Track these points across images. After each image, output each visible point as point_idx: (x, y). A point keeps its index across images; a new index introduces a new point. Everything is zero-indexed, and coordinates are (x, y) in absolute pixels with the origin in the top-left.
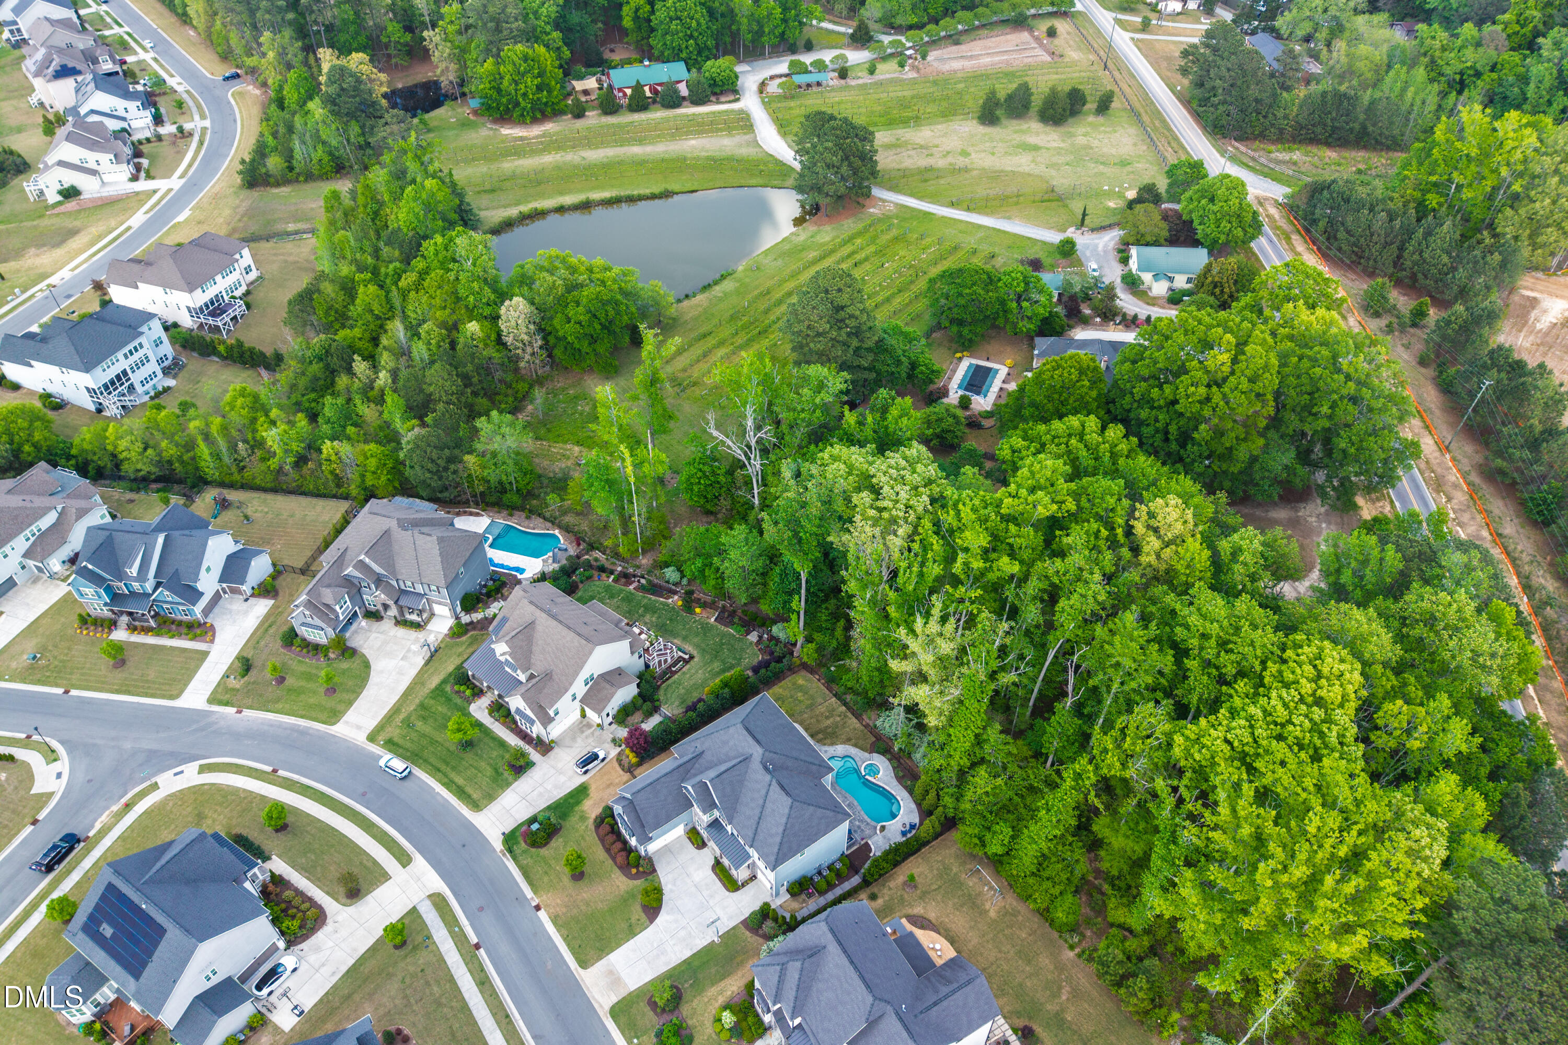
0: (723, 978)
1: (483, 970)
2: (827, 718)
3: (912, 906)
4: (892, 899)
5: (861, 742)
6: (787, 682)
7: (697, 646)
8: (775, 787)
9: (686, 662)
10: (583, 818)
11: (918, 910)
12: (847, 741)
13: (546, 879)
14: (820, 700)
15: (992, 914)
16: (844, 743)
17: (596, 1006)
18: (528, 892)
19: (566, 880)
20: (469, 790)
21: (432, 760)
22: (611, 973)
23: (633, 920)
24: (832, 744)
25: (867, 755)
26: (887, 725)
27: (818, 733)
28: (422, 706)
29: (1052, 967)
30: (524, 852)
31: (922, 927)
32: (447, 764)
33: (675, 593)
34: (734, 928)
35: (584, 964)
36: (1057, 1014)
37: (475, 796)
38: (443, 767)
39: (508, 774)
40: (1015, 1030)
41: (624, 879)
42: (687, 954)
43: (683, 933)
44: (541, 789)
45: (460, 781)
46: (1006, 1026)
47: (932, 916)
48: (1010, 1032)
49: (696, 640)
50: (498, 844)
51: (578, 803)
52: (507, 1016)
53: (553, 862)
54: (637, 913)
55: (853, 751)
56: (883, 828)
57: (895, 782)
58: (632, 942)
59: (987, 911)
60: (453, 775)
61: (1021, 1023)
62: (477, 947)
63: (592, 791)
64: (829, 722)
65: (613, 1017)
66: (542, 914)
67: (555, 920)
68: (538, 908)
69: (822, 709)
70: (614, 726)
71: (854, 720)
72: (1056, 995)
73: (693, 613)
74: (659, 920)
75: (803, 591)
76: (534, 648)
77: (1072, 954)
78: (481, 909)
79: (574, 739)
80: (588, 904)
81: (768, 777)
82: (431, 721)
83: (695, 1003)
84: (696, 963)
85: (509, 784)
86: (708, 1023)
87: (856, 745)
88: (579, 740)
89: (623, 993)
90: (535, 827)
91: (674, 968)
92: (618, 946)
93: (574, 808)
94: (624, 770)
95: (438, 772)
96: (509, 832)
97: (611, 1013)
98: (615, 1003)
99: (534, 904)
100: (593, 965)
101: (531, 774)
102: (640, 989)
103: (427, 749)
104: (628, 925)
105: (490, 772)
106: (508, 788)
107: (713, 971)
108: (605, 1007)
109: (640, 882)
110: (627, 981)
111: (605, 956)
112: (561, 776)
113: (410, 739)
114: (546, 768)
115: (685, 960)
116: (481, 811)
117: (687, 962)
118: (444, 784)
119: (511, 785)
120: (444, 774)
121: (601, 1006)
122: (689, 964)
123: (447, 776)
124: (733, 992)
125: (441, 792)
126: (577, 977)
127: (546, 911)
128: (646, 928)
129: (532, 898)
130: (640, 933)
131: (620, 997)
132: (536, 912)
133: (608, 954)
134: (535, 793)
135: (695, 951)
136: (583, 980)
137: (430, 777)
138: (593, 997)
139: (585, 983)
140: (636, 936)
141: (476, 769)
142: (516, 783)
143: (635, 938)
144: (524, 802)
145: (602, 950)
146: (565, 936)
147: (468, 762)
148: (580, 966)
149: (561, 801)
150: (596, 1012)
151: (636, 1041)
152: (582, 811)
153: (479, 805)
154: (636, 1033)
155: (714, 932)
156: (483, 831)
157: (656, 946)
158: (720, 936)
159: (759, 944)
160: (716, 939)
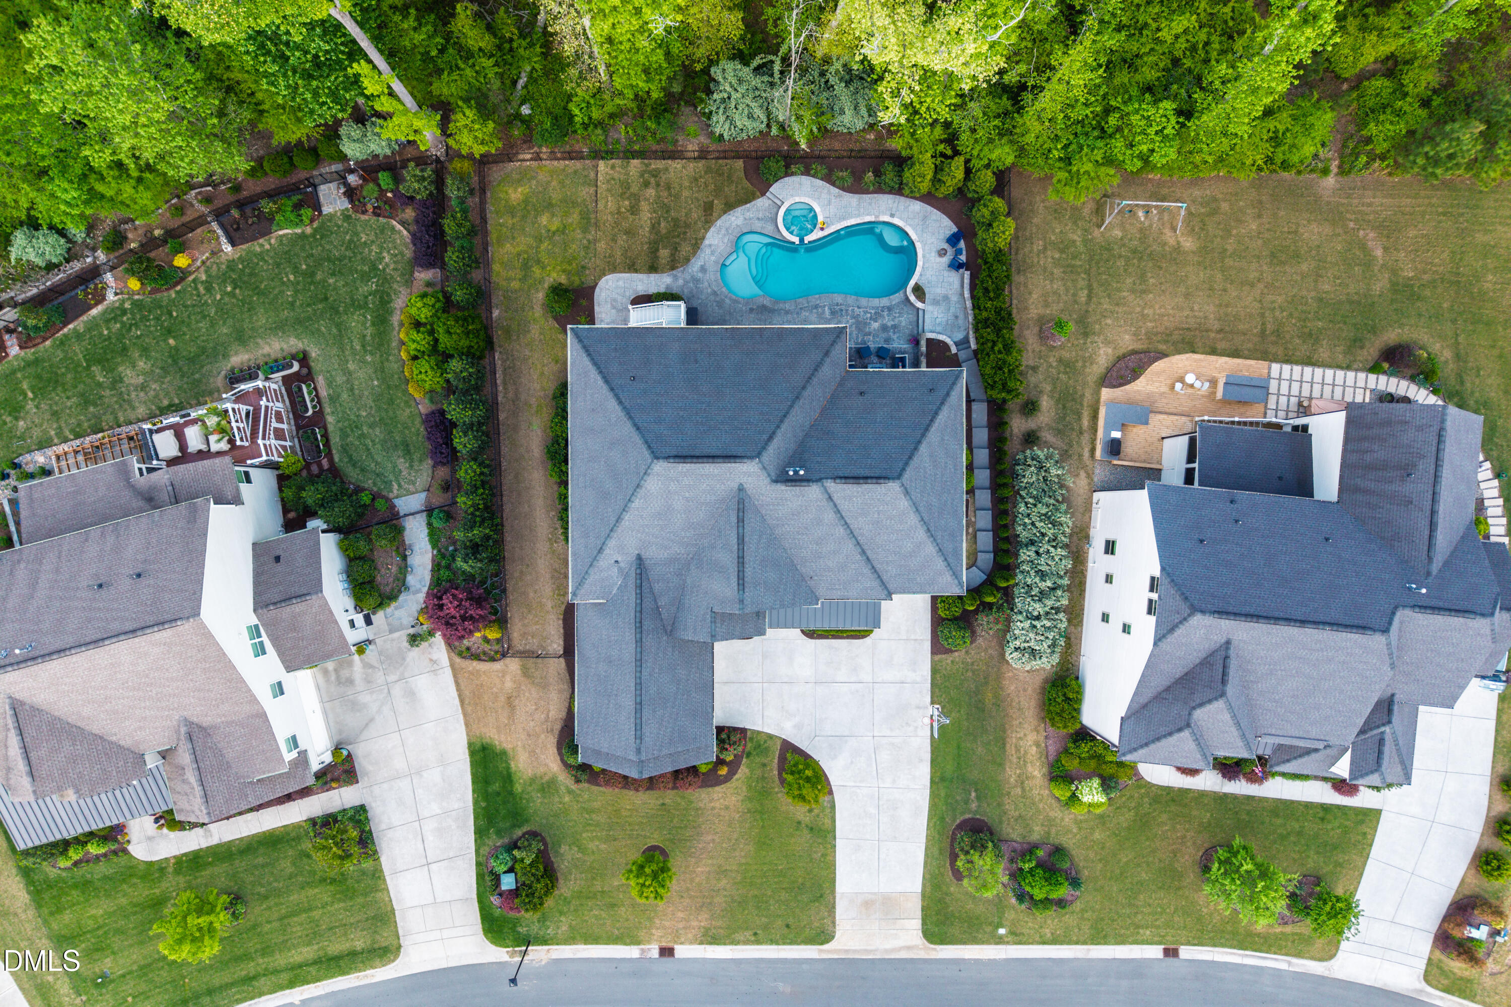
0: (1002, 742)
2: (634, 210)
3: (1091, 360)
4: (1055, 381)
5: (729, 191)
6: (497, 222)
7: (279, 328)
8: (840, 490)
9: (306, 376)
10: (548, 787)
11: (1104, 356)
12: (709, 215)
14: (585, 192)
15: (1188, 244)
16: (708, 222)
17: (903, 955)
18: (631, 952)
20: (336, 947)
22: (868, 904)
23: (805, 818)
24: (696, 246)
25: (761, 203)
26: (741, 121)
27: (654, 252)
28: (62, 940)
29: (1327, 230)
30: (542, 919)
31: (1135, 374)
32: (248, 957)
33: (94, 272)
34: (934, 671)
35: (823, 936)
36: (1394, 284)
37: (359, 945)
38: (250, 968)
40: (1374, 369)
41: (717, 789)
42: (924, 771)
43: (884, 756)
44: (429, 826)
45: (307, 953)
46: (1362, 376)
47: (1127, 342)
48: (1372, 377)
49: (262, 319)
50: (499, 954)
51: (508, 778)
53: (598, 886)
54: (796, 807)
55: (736, 218)
56: (919, 291)
57: (852, 200)
58: (840, 842)
59: (1178, 249)
60: (281, 960)
61: (1371, 351)
63: (500, 739)
64: (646, 215)
65: (942, 942)
66: (683, 951)
67: (708, 938)
68: (667, 952)
69: (608, 205)
70: (379, 618)
71: (676, 165)
72: (1368, 263)
73: (184, 273)
74: (834, 779)
75: (365, 43)
76: (95, 729)
77: (1330, 181)
79: (354, 706)
80: (722, 873)
81: (813, 491)
82: (116, 942)
83: (1009, 807)
84: (950, 767)
85: (377, 875)
86: (1057, 810)
87: (729, 207)
88: (365, 698)
89: (915, 906)
90: (508, 883)
91: (933, 807)
92: (831, 868)
93: (511, 793)
94: (493, 659)
95: (255, 983)
96: (483, 923)
97: (932, 942)
98: (920, 926)
99: (655, 953)
100: (834, 923)
101: (383, 826)
102: (928, 876)
103: (184, 977)
104: (806, 831)
105: (322, 893)
106: (385, 880)
107: (980, 750)
108: (913, 943)
109: (743, 771)
110: (899, 889)
111: (834, 898)
112: (425, 774)
113: (134, 997)
114: (385, 786)
115: (932, 782)
116: (399, 947)
117: (938, 780)
118: (291, 984)
119: (382, 871)
120: (267, 973)
121: (909, 948)
122: (943, 779)
123: (276, 972)
124: (1037, 745)
125: (306, 996)
126: (836, 956)
127: (682, 943)
128: (833, 807)
129: (643, 951)
130: (834, 821)
131: (919, 914)
132: (670, 959)
133: (833, 891)
134: (430, 838)
135: (928, 757)
136: (847, 951)
137: (256, 1000)
138: (887, 951)
139: (855, 951)
140: (834, 831)
141: (294, 914)
142: (383, 860)
143: (838, 834)
144: (434, 867)
145: (821, 896)
146: (753, 938)
147: (269, 922)
148: (822, 944)
149: (483, 804)
150: (912, 961)
151: (1002, 931)
152: (533, 780)
153: (384, 945)
154: (990, 924)
155: (918, 707)
156: (444, 965)
157: (873, 811)
158: (932, 703)
159: (986, 650)
160: (932, 710)
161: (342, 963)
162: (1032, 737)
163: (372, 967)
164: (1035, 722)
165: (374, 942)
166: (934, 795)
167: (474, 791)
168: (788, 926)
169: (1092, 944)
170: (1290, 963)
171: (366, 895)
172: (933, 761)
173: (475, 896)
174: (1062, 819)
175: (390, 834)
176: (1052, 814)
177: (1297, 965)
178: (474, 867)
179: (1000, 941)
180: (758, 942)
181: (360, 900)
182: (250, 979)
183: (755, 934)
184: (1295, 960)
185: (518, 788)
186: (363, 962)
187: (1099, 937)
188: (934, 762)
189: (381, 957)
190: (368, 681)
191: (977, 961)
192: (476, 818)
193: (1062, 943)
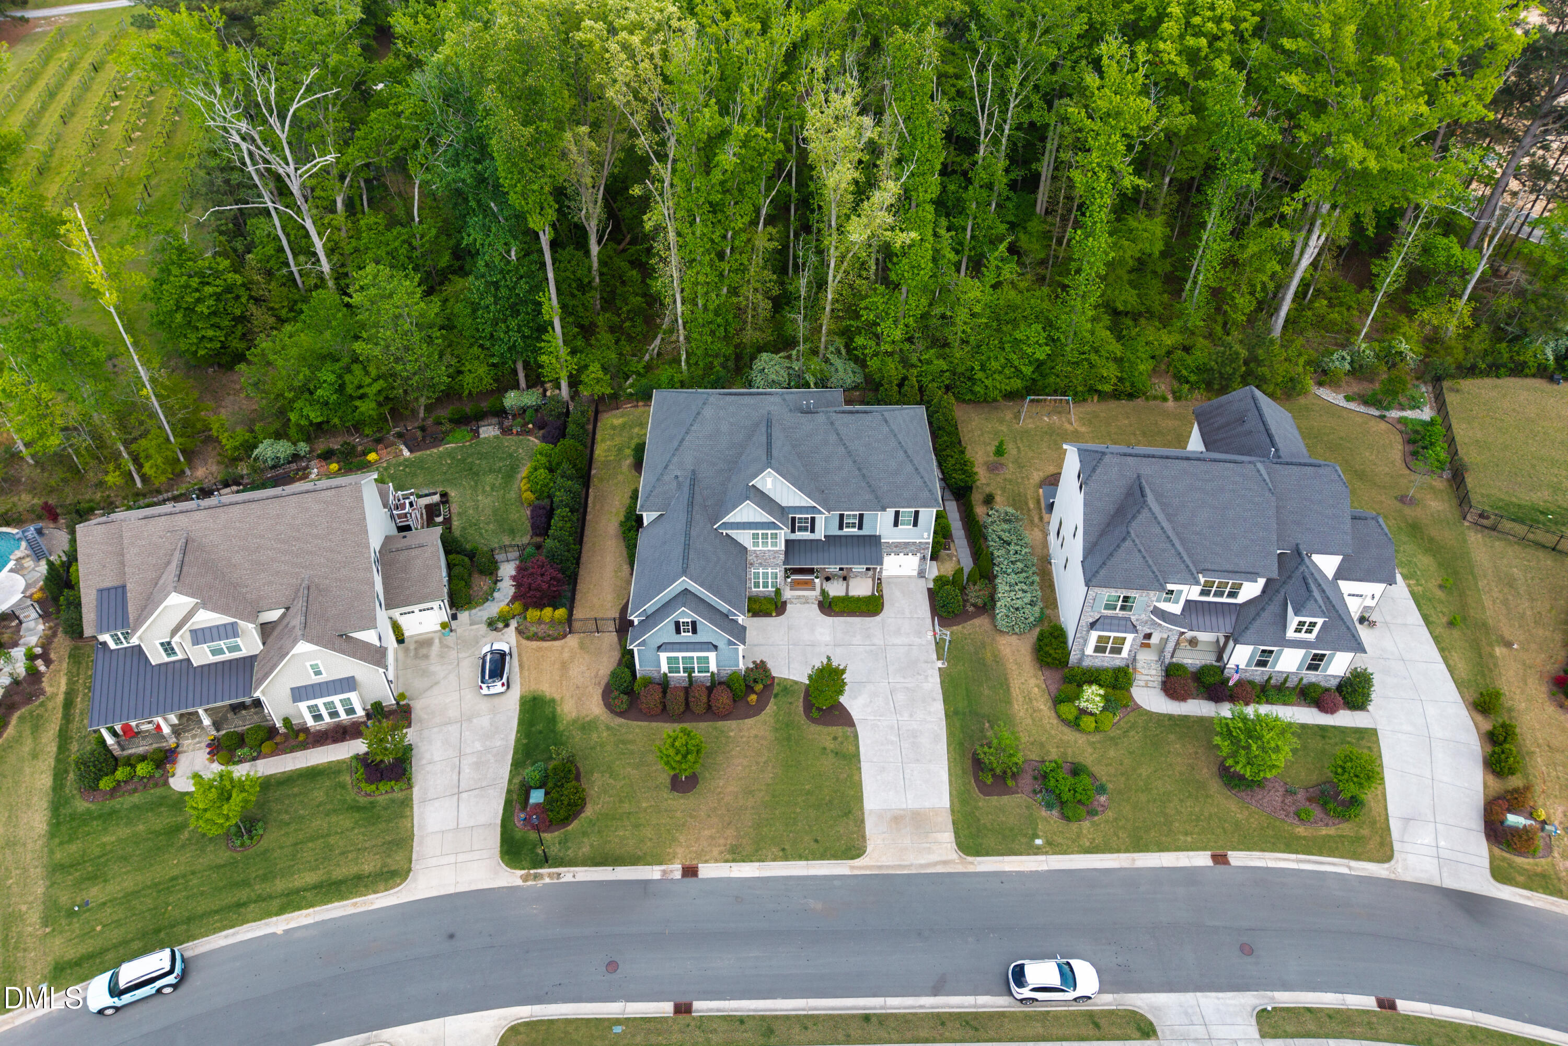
1: (741, 1020)
10: (587, 726)
13: (648, 832)
17: (940, 869)
18: (653, 873)
19: (679, 803)
20: (339, 873)
21: (203, 906)
22: (897, 820)
23: (830, 745)
28: (56, 869)
30: (563, 842)
32: (246, 883)
35: (854, 850)
37: (367, 868)
38: (243, 894)
39: (384, 793)
41: (749, 722)
42: (938, 707)
43: (900, 697)
44: (468, 761)
45: (310, 878)
50: (512, 878)
51: (552, 720)
52: (867, 1018)
53: (625, 807)
54: (823, 735)
58: (865, 766)
60: (280, 885)
62: (683, 1009)
63: (550, 692)
65: (978, 854)
66: (708, 871)
67: (736, 854)
68: (690, 872)
70: (465, 615)
74: (855, 714)
78: (612, 966)
79: (424, 673)
80: (749, 792)
82: (114, 869)
83: (1023, 733)
84: (961, 705)
85: (407, 803)
86: (1070, 735)
88: (435, 668)
89: (947, 820)
90: (537, 797)
91: (950, 736)
92: (857, 787)
93: (553, 731)
94: (556, 639)
95: (242, 910)
96: (502, 846)
97: (968, 854)
98: (953, 839)
99: (678, 875)
100: (864, 837)
101: (424, 762)
102: (954, 792)
103: (168, 904)
104: (831, 756)
105: (345, 821)
106: (412, 808)
107: (986, 692)
108: (950, 858)
109: (771, 708)
110: (927, 805)
111: (863, 814)
112: (475, 721)
113: (104, 926)
114: (435, 730)
115: (947, 715)
116: (409, 870)
117: (950, 715)
118: (281, 911)
119: (411, 800)
120: (260, 899)
121: (945, 863)
122: (956, 713)
123: (270, 897)
124: (1038, 686)
125: (293, 925)
126: (868, 872)
127: (706, 862)
128: (856, 736)
129: (664, 872)
130: (858, 748)
131: (950, 826)
132: (694, 879)
133: (861, 809)
134: (466, 770)
135: (940, 697)
136: (880, 867)
137: (237, 929)
138: (921, 866)
139: (888, 867)
140: (859, 755)
141: (312, 839)
142: (416, 790)
143: (862, 757)
144: (464, 795)
145: (850, 812)
146: (781, 854)
147: (281, 848)
148: (852, 858)
149: (525, 741)
150: (950, 875)
151: (1038, 842)
152: (575, 721)
153: (393, 868)
154: (1025, 835)
155: (926, 662)
156: (451, 890)
157: (895, 739)
158: (938, 659)
159: (980, 626)
160: (939, 664)
161: (343, 888)
162: (1033, 681)
163: (375, 892)
164: (1032, 672)
165: (384, 865)
166: (949, 726)
167: (518, 732)
168: (816, 841)
169: (1134, 852)
170: (1350, 868)
171: (389, 821)
172: (945, 701)
173: (499, 822)
174: (1076, 742)
175: (429, 768)
176: (1065, 738)
177: (1358, 869)
178: (504, 795)
179: (1037, 851)
180: (786, 858)
181: (382, 826)
182: (240, 905)
183: (783, 850)
184: (1353, 863)
185: (560, 727)
186: (366, 886)
187: (1139, 845)
188: (947, 700)
189: (386, 880)
190: (441, 656)
191: (1019, 874)
192: (515, 753)
193: (1103, 851)
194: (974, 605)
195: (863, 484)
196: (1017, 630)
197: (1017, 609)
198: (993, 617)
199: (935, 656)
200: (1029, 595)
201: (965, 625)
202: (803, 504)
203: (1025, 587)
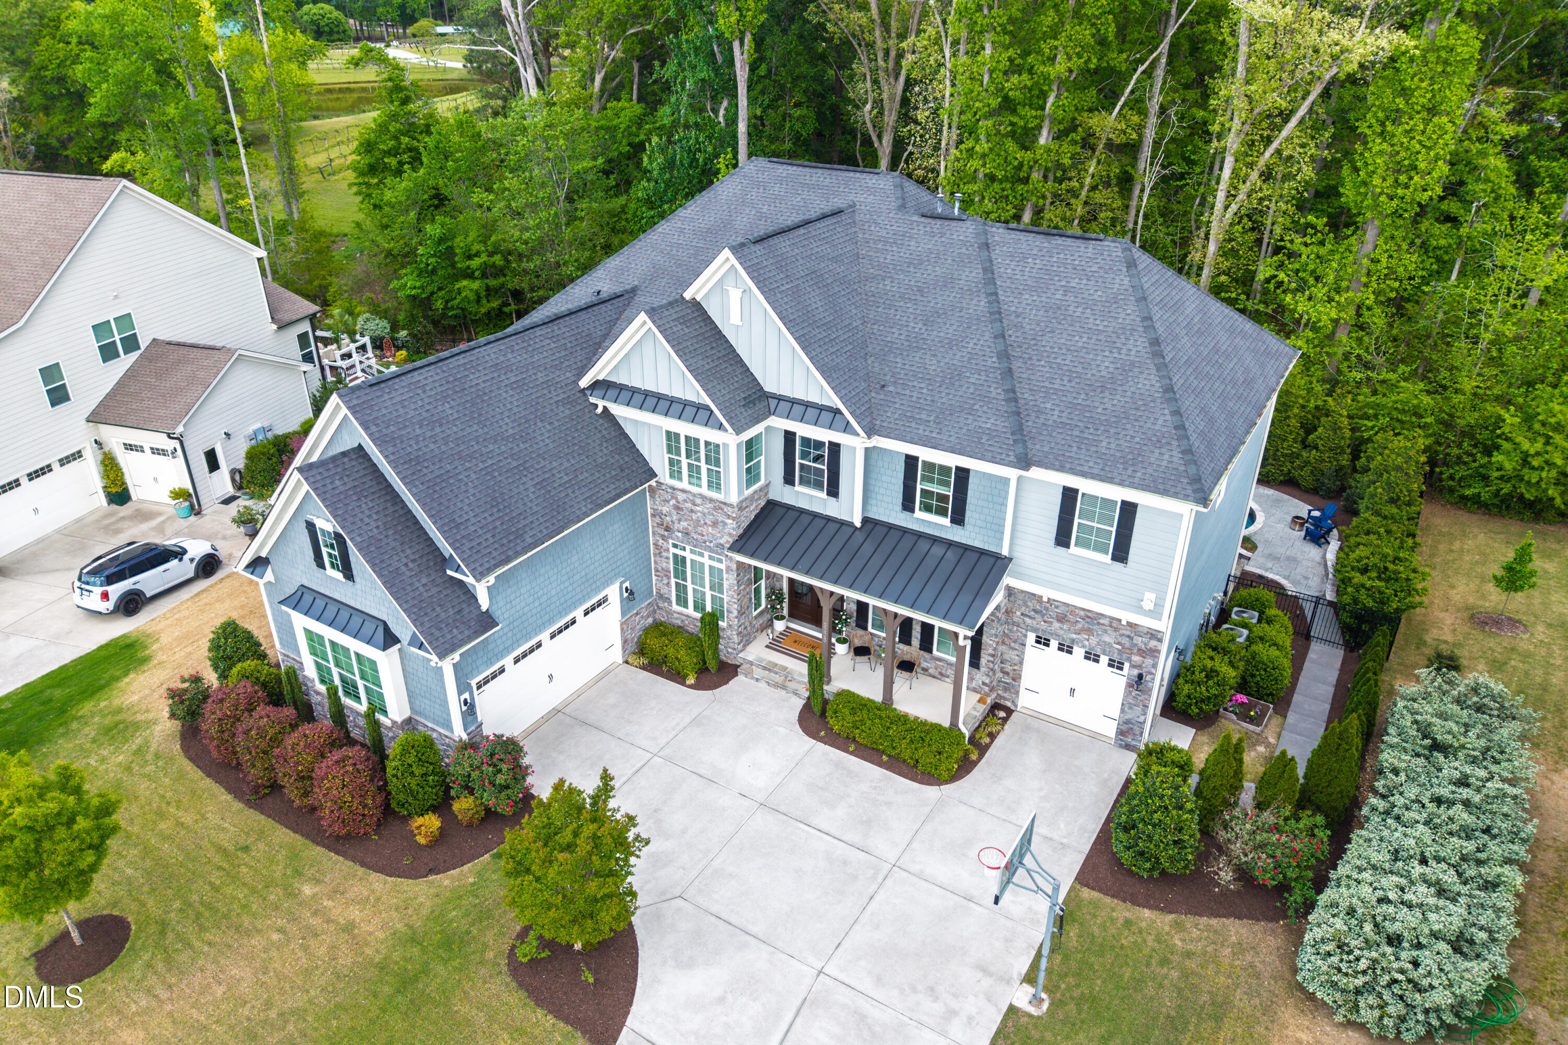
158: (1030, 978)
159: (1240, 949)
160: (1022, 997)
194: (1244, 874)
195: (996, 392)
196: (1368, 1015)
197: (1394, 940)
198: (1297, 937)
199: (1023, 965)
200: (1459, 910)
201: (1189, 921)
202: (814, 397)
203: (1449, 878)
